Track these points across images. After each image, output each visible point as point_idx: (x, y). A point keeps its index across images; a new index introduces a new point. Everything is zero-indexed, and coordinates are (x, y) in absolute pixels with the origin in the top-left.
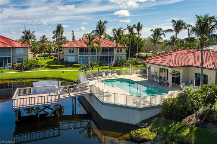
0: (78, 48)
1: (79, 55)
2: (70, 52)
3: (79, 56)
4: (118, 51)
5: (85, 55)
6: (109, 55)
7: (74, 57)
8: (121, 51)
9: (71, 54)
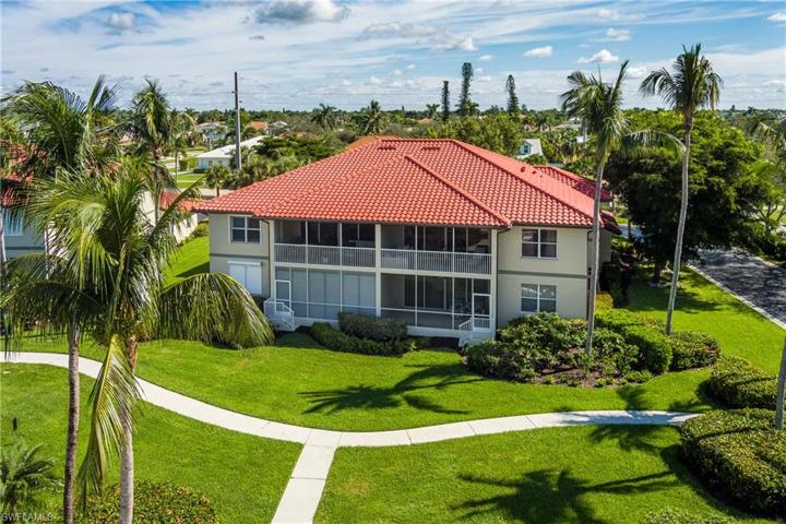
0: (272, 223)
1: (278, 259)
2: (237, 236)
3: (277, 269)
4: (525, 247)
5: (307, 266)
6: (453, 274)
7: (260, 269)
8: (549, 252)
9: (245, 247)
